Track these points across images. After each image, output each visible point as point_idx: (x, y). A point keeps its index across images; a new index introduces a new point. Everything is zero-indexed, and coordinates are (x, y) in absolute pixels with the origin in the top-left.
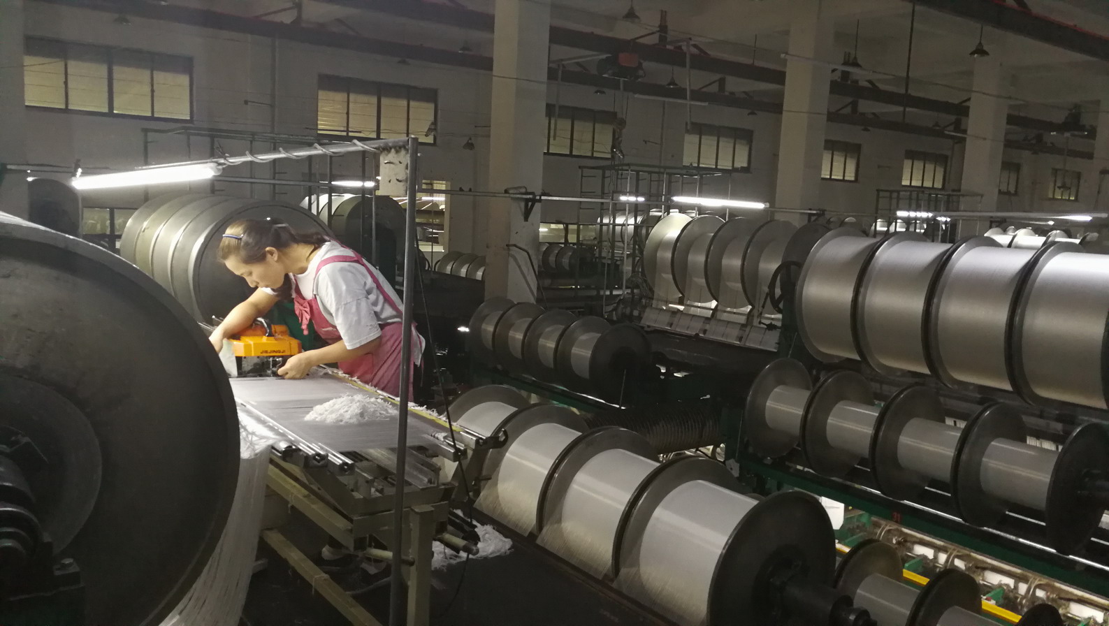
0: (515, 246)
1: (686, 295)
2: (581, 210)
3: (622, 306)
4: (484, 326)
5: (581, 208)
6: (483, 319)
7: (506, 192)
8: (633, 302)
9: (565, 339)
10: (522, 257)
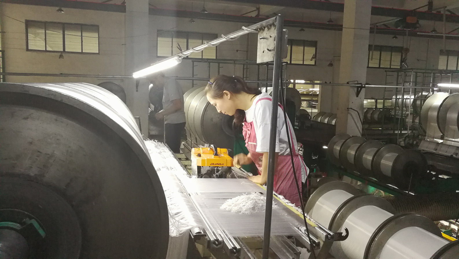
0: (351, 109)
1: (445, 135)
2: (386, 92)
3: (407, 139)
4: (335, 147)
5: (385, 91)
6: (335, 143)
7: (348, 83)
8: (414, 137)
9: (377, 155)
10: (355, 114)
